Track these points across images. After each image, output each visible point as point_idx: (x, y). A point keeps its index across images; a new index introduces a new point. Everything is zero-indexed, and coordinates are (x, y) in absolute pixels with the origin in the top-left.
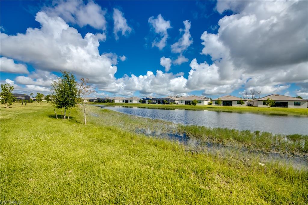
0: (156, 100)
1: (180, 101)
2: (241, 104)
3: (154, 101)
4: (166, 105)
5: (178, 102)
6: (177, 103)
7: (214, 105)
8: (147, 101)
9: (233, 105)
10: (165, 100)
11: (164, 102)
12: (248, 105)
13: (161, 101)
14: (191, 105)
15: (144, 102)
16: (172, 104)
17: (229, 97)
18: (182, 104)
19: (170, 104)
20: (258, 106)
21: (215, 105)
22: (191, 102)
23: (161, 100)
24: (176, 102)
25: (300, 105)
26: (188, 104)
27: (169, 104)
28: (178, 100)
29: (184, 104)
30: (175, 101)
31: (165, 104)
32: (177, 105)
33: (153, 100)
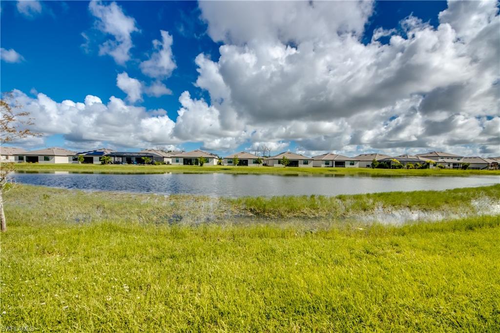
0: (122, 157)
1: (175, 159)
2: (259, 164)
3: (116, 159)
4: (146, 166)
5: (170, 160)
6: (168, 163)
7: (226, 166)
8: (96, 158)
9: (248, 165)
10: (144, 156)
11: (144, 161)
12: (263, 165)
13: (134, 159)
14: (194, 165)
15: (88, 160)
16: (159, 164)
17: (244, 155)
18: (178, 164)
19: (155, 165)
20: (273, 166)
21: (228, 165)
22: (194, 161)
23: (133, 156)
24: (166, 160)
25: (307, 164)
26: (188, 164)
27: (152, 163)
28: (171, 157)
29: (182, 164)
30: (165, 158)
31: (144, 163)
32: (168, 166)
33: (112, 155)
